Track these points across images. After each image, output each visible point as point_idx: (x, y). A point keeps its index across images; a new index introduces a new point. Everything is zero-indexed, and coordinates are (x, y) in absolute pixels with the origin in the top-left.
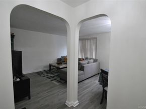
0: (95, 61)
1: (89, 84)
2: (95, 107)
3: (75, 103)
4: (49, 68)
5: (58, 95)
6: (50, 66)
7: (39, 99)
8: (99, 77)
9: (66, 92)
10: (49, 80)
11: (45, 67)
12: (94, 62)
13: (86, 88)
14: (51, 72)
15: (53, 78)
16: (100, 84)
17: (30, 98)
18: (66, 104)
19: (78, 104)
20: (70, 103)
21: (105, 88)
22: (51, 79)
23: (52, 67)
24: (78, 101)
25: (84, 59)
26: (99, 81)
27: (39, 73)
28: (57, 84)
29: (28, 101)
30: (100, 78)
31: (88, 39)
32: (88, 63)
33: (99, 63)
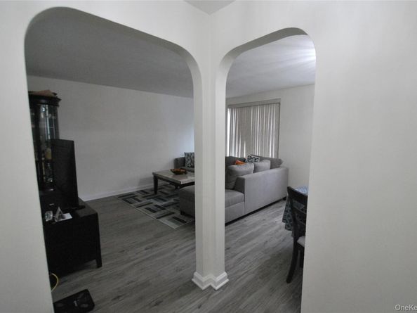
0: (275, 164)
1: (258, 228)
2: (272, 290)
3: (218, 279)
4: (152, 185)
5: (174, 256)
6: (156, 178)
7: (126, 266)
8: (284, 208)
9: (194, 248)
10: (153, 215)
11: (142, 181)
12: (271, 168)
13: (250, 238)
14: (159, 194)
15: (163, 212)
16: (287, 227)
17: (99, 265)
18: (193, 280)
19: (227, 280)
20: (204, 279)
21: (300, 241)
22: (158, 213)
23: (160, 183)
24: (225, 274)
25: (244, 160)
26: (284, 220)
27: (127, 198)
28: (173, 225)
29: (95, 272)
30: (286, 211)
31: (255, 105)
32: (255, 171)
33: (287, 171)
